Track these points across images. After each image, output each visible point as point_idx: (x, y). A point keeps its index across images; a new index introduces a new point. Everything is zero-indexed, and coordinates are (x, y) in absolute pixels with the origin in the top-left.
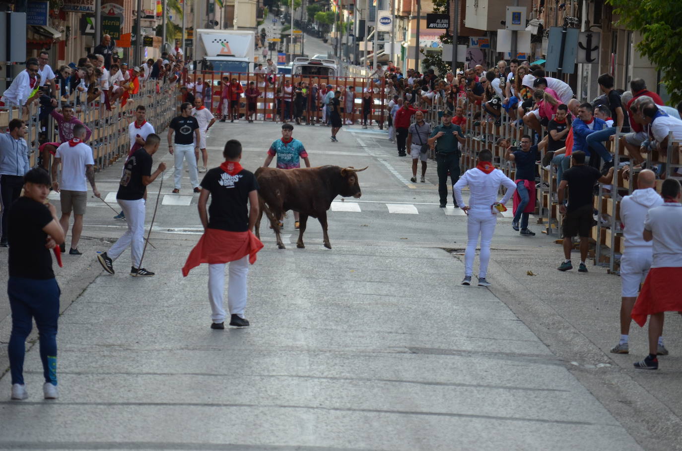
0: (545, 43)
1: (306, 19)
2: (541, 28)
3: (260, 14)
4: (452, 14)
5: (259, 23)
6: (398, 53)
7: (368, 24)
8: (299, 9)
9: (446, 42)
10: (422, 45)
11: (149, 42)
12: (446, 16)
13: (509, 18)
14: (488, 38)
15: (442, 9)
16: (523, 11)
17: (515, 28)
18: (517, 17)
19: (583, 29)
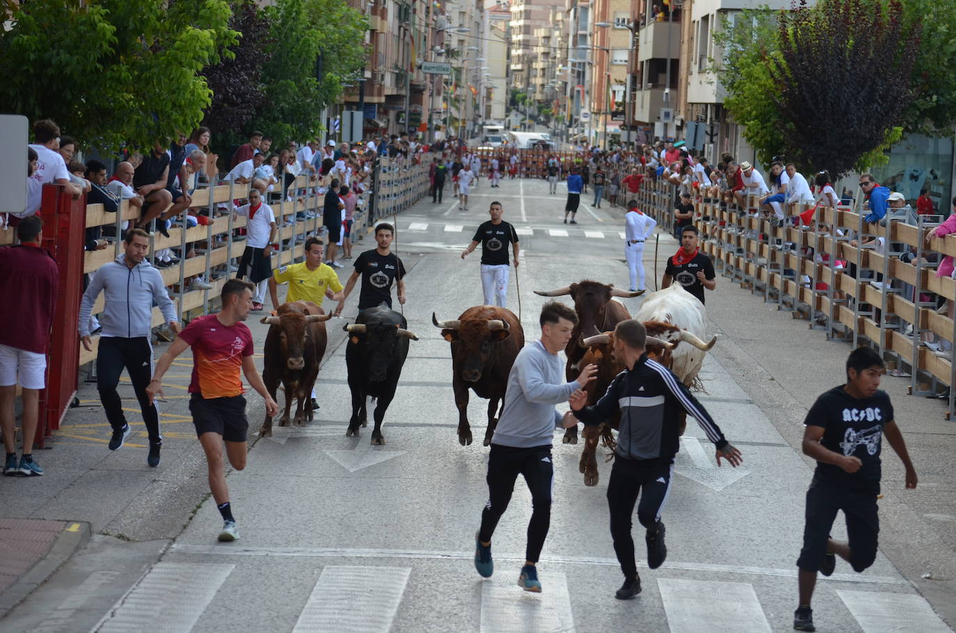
0: (685, 131)
1: (536, 113)
2: (682, 121)
3: (508, 111)
4: (627, 112)
5: (507, 116)
6: (593, 135)
7: (575, 117)
8: (532, 107)
9: (623, 129)
10: (608, 131)
11: (438, 128)
12: (623, 113)
13: (662, 116)
14: (649, 127)
15: (621, 109)
16: (671, 111)
17: (666, 121)
18: (667, 115)
19: (708, 122)
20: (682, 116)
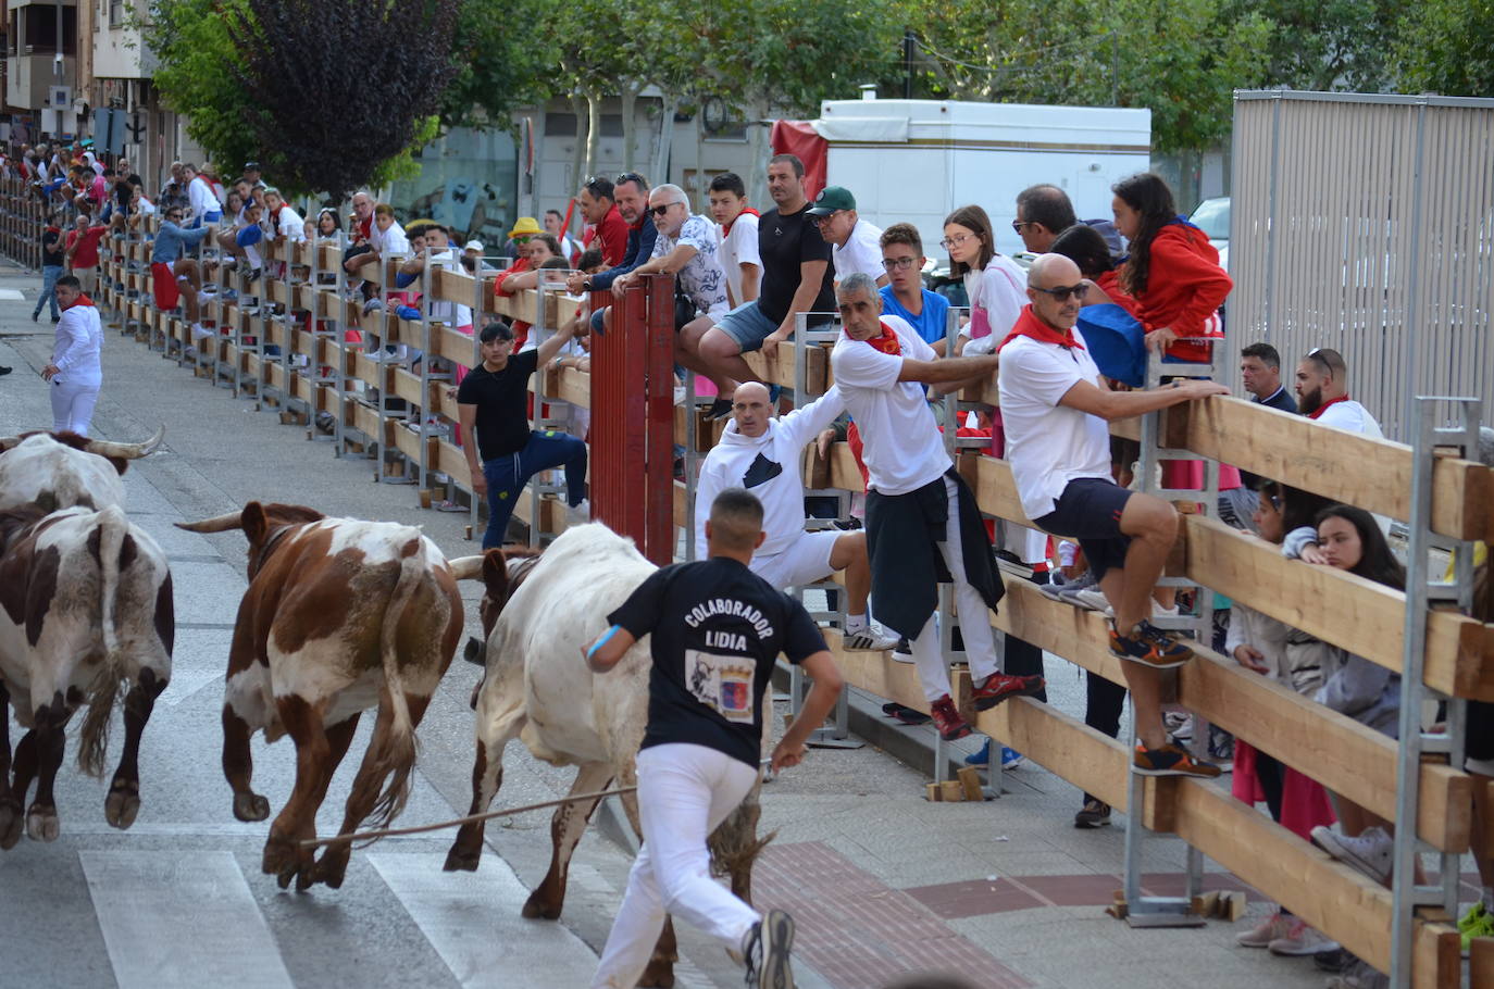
0: (92, 124)
2: (86, 107)
13: (53, 98)
14: (32, 116)
16: (67, 90)
17: (60, 107)
18: (61, 97)
19: (129, 110)
20: (86, 99)
